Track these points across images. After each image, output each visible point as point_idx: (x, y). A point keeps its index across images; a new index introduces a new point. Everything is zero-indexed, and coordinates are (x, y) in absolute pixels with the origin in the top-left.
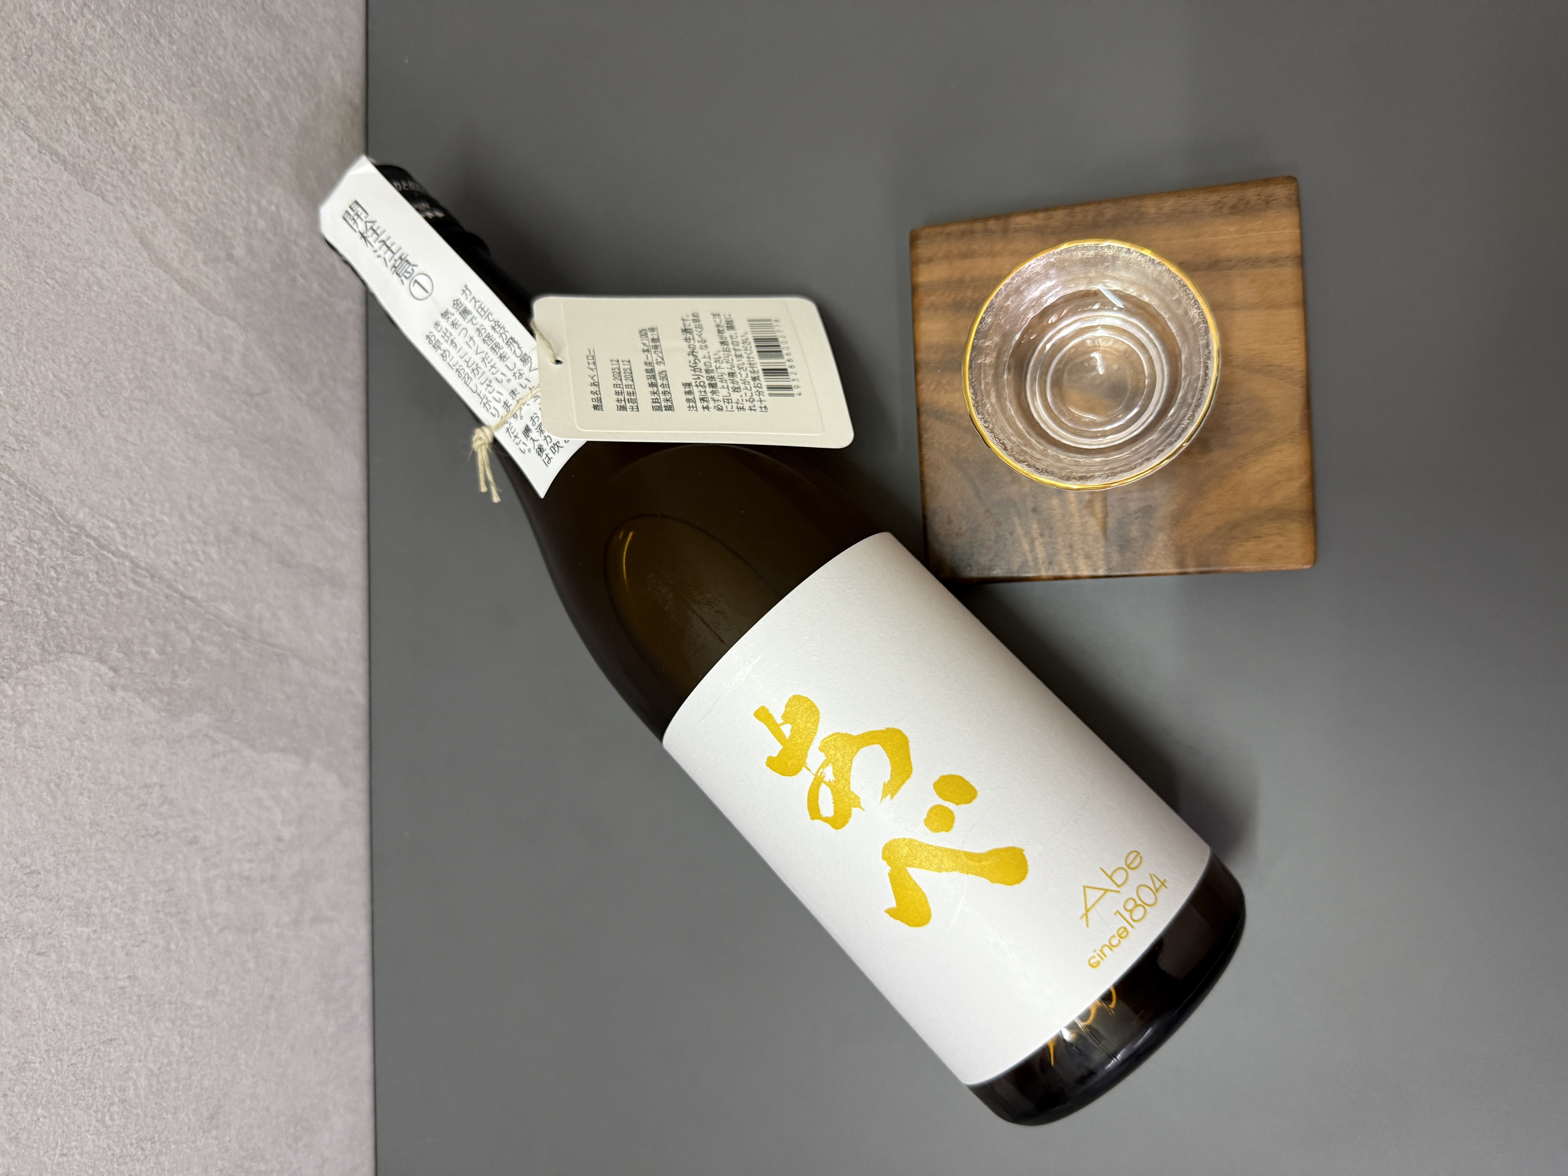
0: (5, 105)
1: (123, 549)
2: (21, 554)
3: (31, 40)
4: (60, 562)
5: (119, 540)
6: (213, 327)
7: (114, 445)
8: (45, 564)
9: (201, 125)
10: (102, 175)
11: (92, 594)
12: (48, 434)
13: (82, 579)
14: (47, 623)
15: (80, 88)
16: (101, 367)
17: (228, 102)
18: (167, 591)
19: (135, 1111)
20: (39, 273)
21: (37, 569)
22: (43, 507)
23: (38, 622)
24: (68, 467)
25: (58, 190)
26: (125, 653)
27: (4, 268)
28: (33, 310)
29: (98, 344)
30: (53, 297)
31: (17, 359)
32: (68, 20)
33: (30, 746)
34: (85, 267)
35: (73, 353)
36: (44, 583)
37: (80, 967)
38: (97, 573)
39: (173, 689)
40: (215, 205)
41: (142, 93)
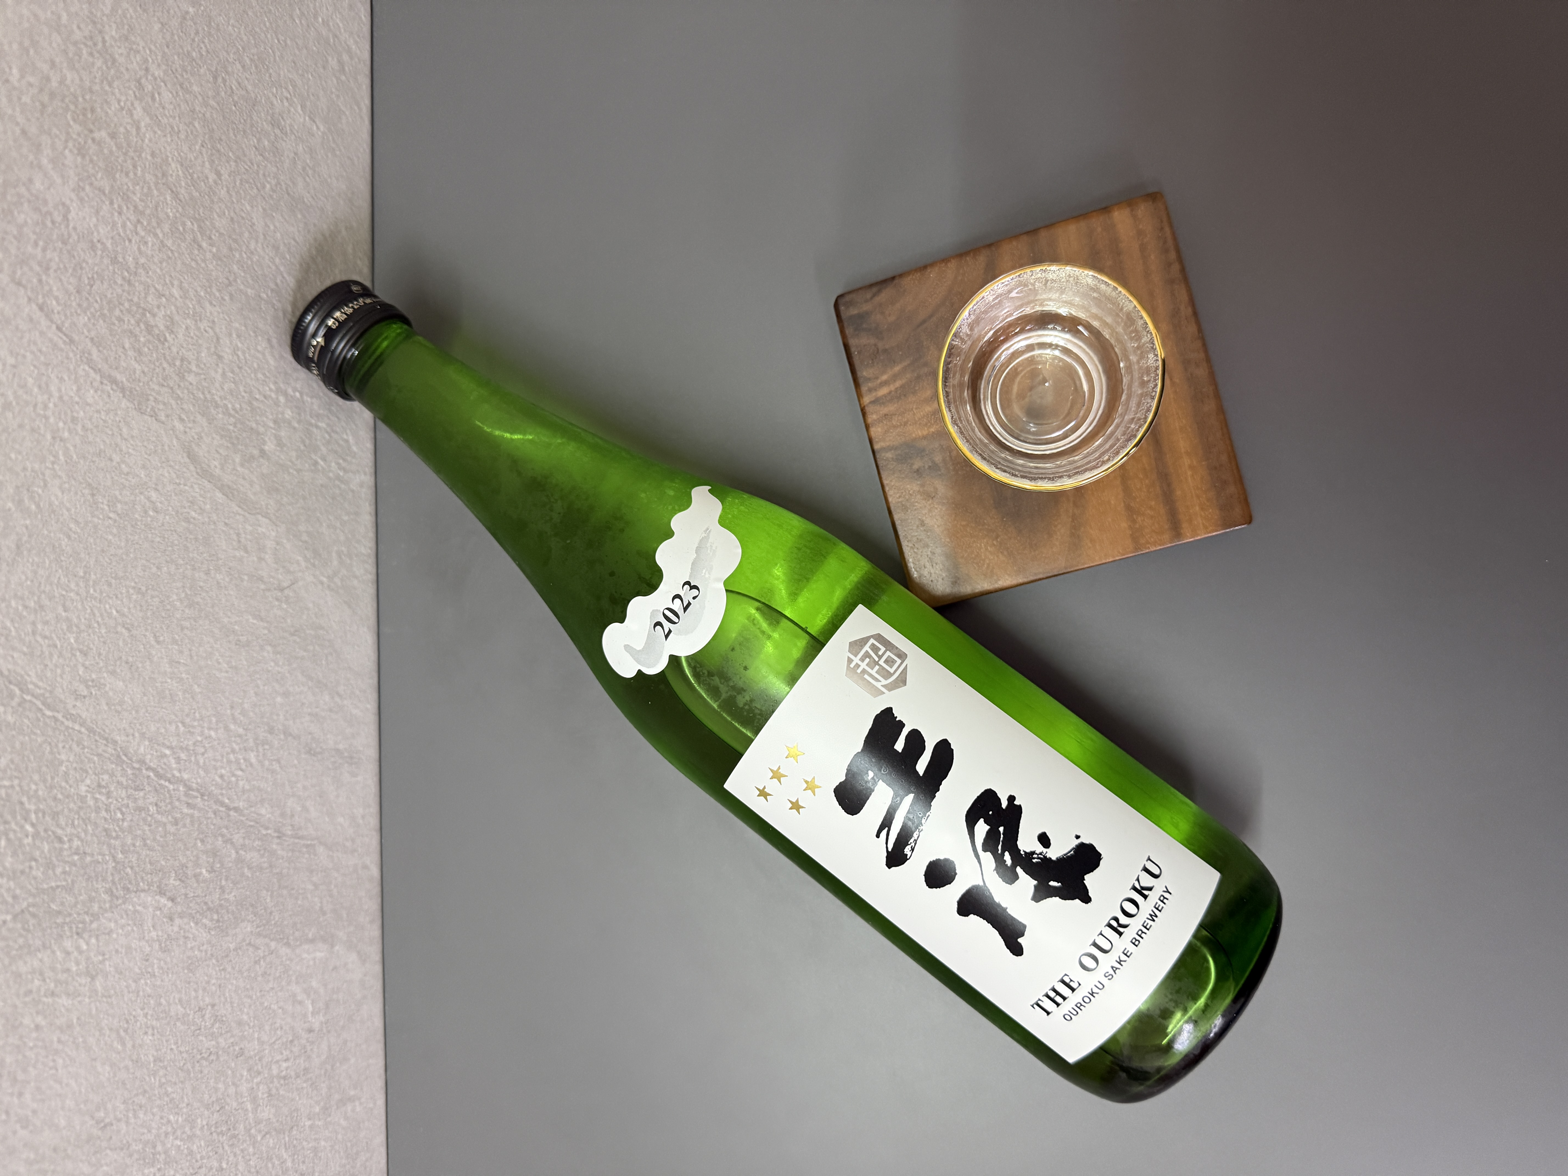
0: (72, 341)
1: (177, 774)
2: (91, 803)
3: (93, 269)
4: (125, 802)
5: (174, 766)
6: (250, 528)
7: (169, 670)
8: (112, 807)
9: (237, 325)
10: (154, 394)
11: (153, 827)
12: (113, 673)
13: (143, 815)
14: (115, 868)
15: (134, 308)
16: (156, 593)
17: (259, 296)
18: (215, 807)
20: (102, 509)
21: (105, 815)
22: (110, 750)
23: (107, 868)
24: (130, 702)
25: (117, 419)
26: (180, 880)
27: (73, 510)
28: (98, 549)
29: (154, 570)
30: (115, 531)
31: (85, 603)
32: (124, 241)
33: (103, 996)
34: (141, 493)
35: (133, 584)
36: (111, 826)
38: (156, 805)
39: (221, 905)
40: (250, 403)
41: (188, 302)
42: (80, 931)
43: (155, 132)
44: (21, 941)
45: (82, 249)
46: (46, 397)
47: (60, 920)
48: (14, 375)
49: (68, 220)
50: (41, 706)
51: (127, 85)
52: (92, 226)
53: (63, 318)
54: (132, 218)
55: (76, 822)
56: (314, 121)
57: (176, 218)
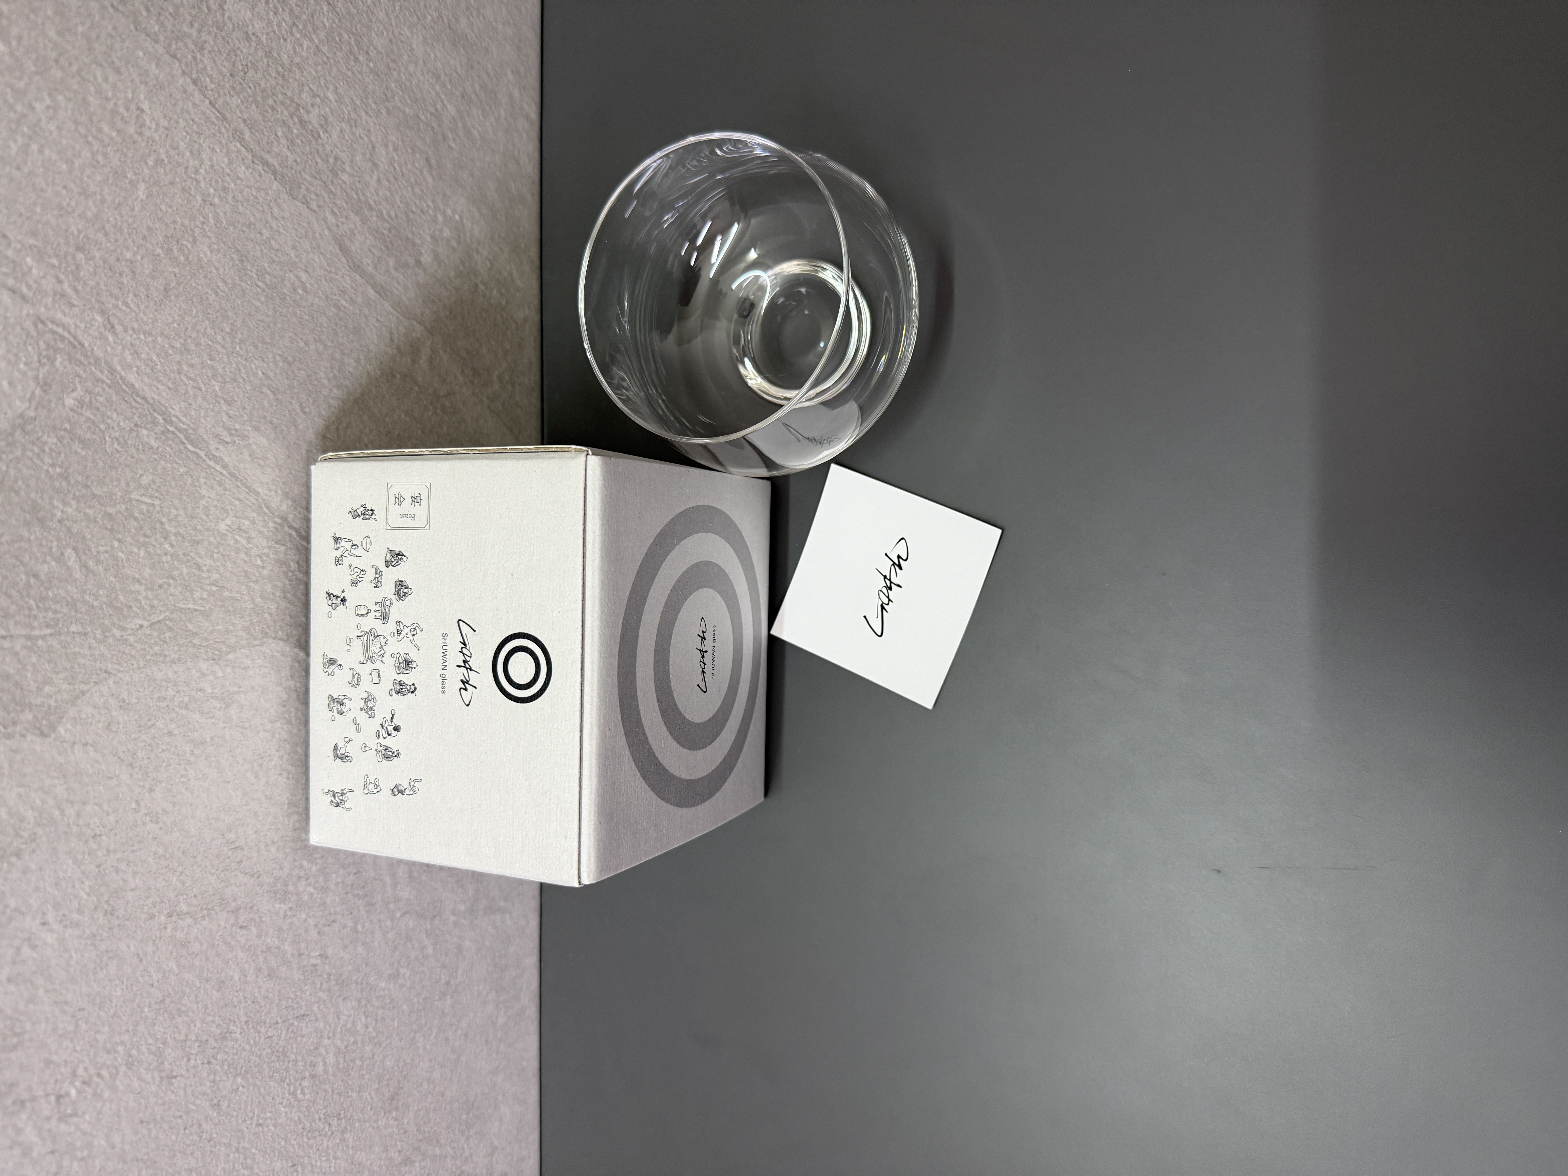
0: (224, 118)
2: (231, 542)
3: (247, 58)
4: (266, 551)
6: (402, 330)
8: (252, 553)
9: (394, 139)
10: (307, 184)
11: (294, 583)
12: (256, 428)
13: (284, 568)
14: (254, 609)
15: (288, 102)
16: (303, 366)
17: (418, 117)
19: (323, 1087)
20: (252, 277)
21: (245, 558)
23: (246, 608)
24: (274, 460)
25: (268, 198)
27: (221, 270)
28: (245, 311)
29: (302, 344)
30: (263, 299)
31: (231, 357)
32: (279, 39)
33: (238, 725)
34: (291, 271)
35: (280, 352)
36: (251, 570)
37: (277, 943)
38: (298, 563)
40: (406, 214)
41: (343, 107)
42: (216, 657)
44: (157, 648)
45: (237, 38)
46: (197, 162)
47: (196, 641)
48: (167, 136)
49: (223, 10)
50: (184, 441)
52: (246, 18)
53: (216, 96)
54: (287, 19)
55: (216, 555)
57: (332, 27)
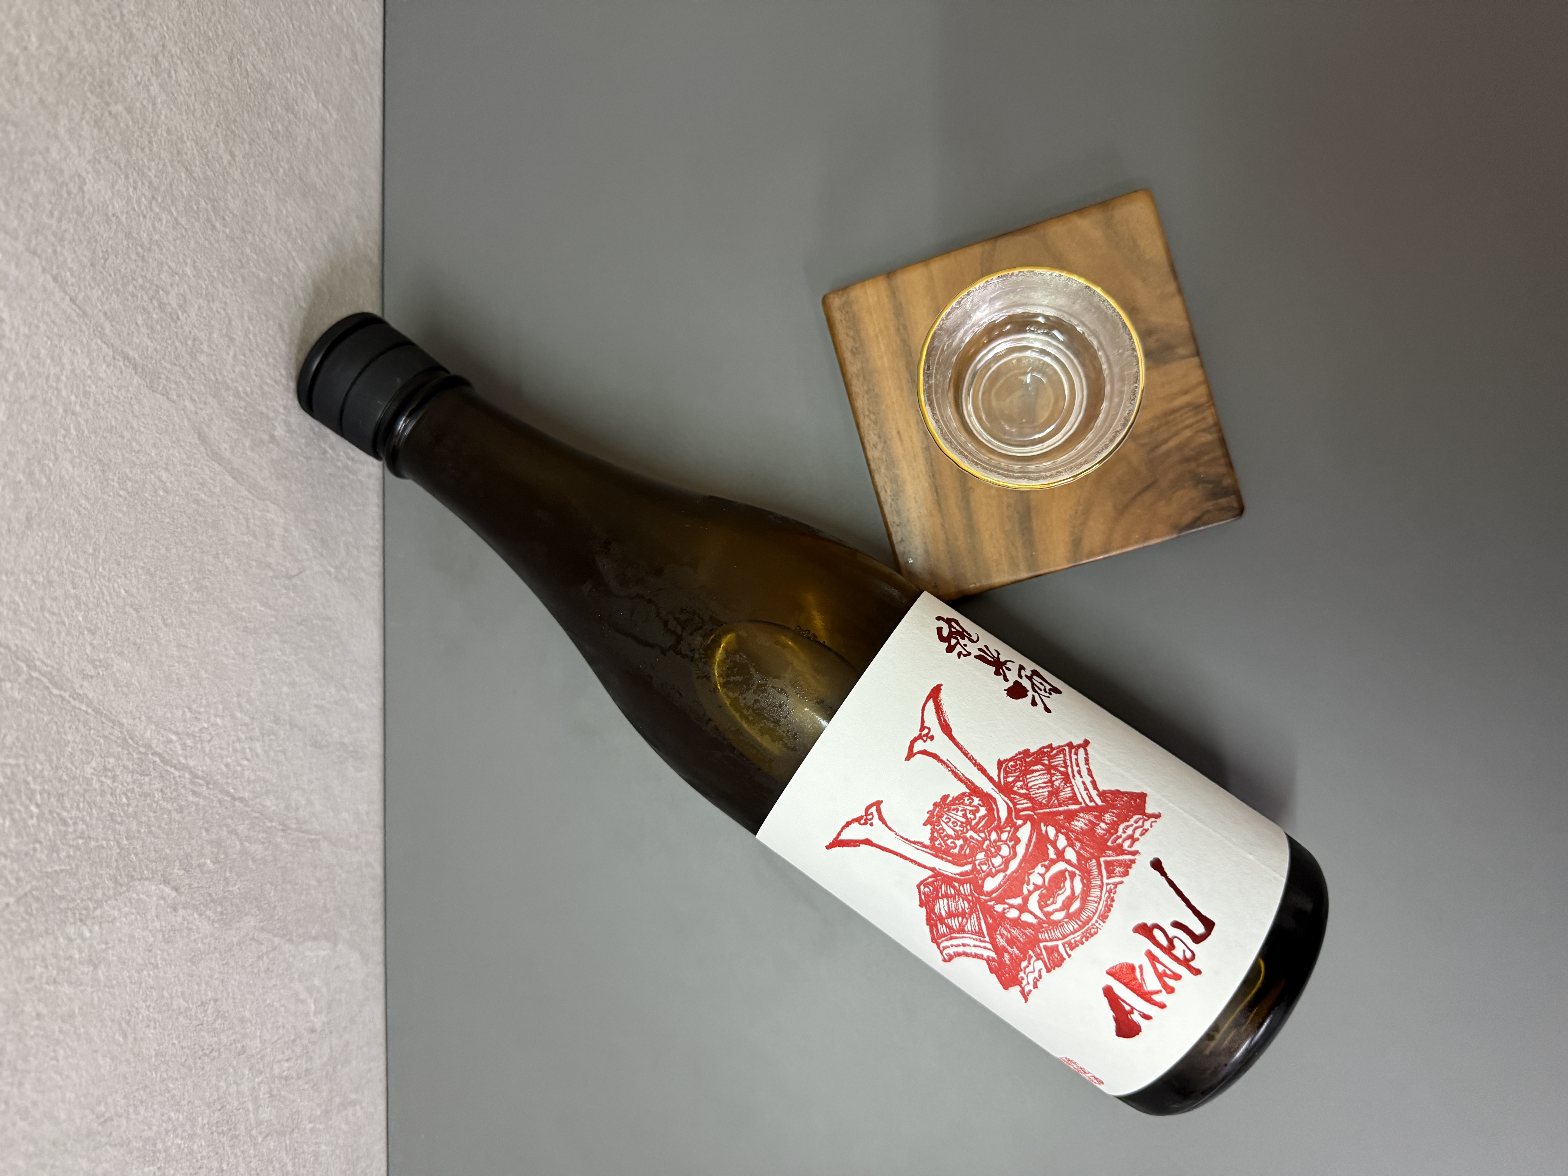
0: (85, 314)
1: (183, 761)
2: (97, 786)
3: (107, 243)
4: (131, 786)
5: (180, 752)
6: (258, 514)
7: (176, 653)
8: (118, 791)
9: (249, 308)
10: (167, 373)
11: (158, 814)
12: (121, 654)
13: (149, 800)
14: (119, 854)
15: (147, 285)
16: (165, 575)
17: (271, 280)
18: (220, 796)
20: (113, 486)
21: (111, 799)
22: (116, 733)
23: (112, 854)
24: (137, 685)
25: (129, 396)
26: (184, 869)
27: (84, 485)
28: (108, 526)
29: (163, 551)
30: (125, 509)
31: (94, 581)
32: (139, 216)
33: (106, 986)
34: (152, 472)
35: (142, 564)
36: (117, 812)
38: (162, 791)
39: (225, 897)
40: (261, 388)
41: (200, 282)
42: (83, 917)
43: (171, 110)
44: (24, 925)
45: (97, 222)
47: (63, 905)
48: (27, 345)
49: (83, 192)
50: (48, 684)
51: (144, 60)
52: (107, 199)
53: (77, 290)
54: (147, 193)
55: (81, 805)
56: (327, 108)
57: (190, 196)
